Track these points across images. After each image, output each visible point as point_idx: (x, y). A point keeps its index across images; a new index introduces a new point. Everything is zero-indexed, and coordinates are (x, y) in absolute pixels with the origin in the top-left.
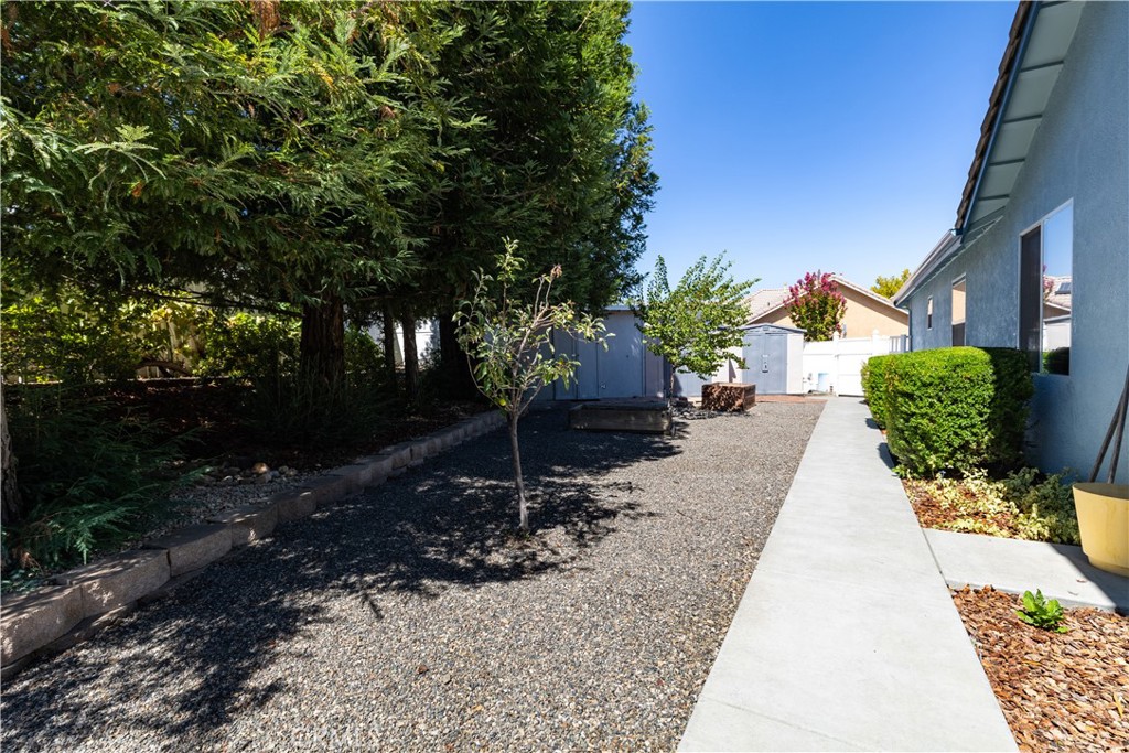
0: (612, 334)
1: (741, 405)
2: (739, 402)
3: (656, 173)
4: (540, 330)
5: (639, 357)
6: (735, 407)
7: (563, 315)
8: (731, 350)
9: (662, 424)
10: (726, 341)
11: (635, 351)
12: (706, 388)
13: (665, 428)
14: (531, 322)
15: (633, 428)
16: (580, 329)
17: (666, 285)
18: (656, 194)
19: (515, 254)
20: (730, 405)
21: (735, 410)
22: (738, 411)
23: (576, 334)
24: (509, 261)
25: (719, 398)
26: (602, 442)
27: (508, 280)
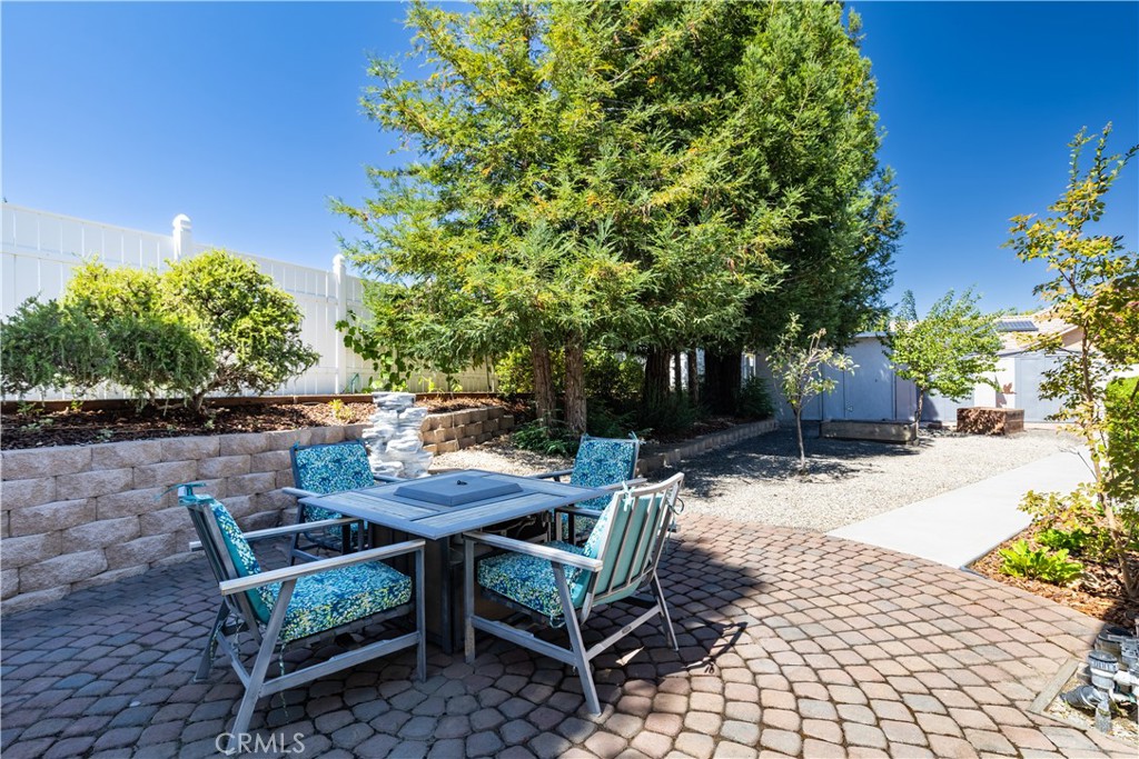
0: (857, 366)
1: (1002, 429)
2: (998, 426)
3: (902, 220)
4: (813, 364)
5: (888, 382)
6: (995, 430)
7: (827, 354)
8: (984, 375)
9: (904, 435)
10: (976, 366)
11: (884, 376)
12: (961, 411)
13: (907, 439)
14: (807, 359)
15: (878, 438)
16: (836, 363)
17: (915, 315)
18: (901, 238)
19: (797, 322)
20: (989, 429)
21: (994, 434)
22: (998, 434)
23: (833, 365)
24: (794, 326)
25: (976, 421)
26: (849, 446)
27: (793, 337)
